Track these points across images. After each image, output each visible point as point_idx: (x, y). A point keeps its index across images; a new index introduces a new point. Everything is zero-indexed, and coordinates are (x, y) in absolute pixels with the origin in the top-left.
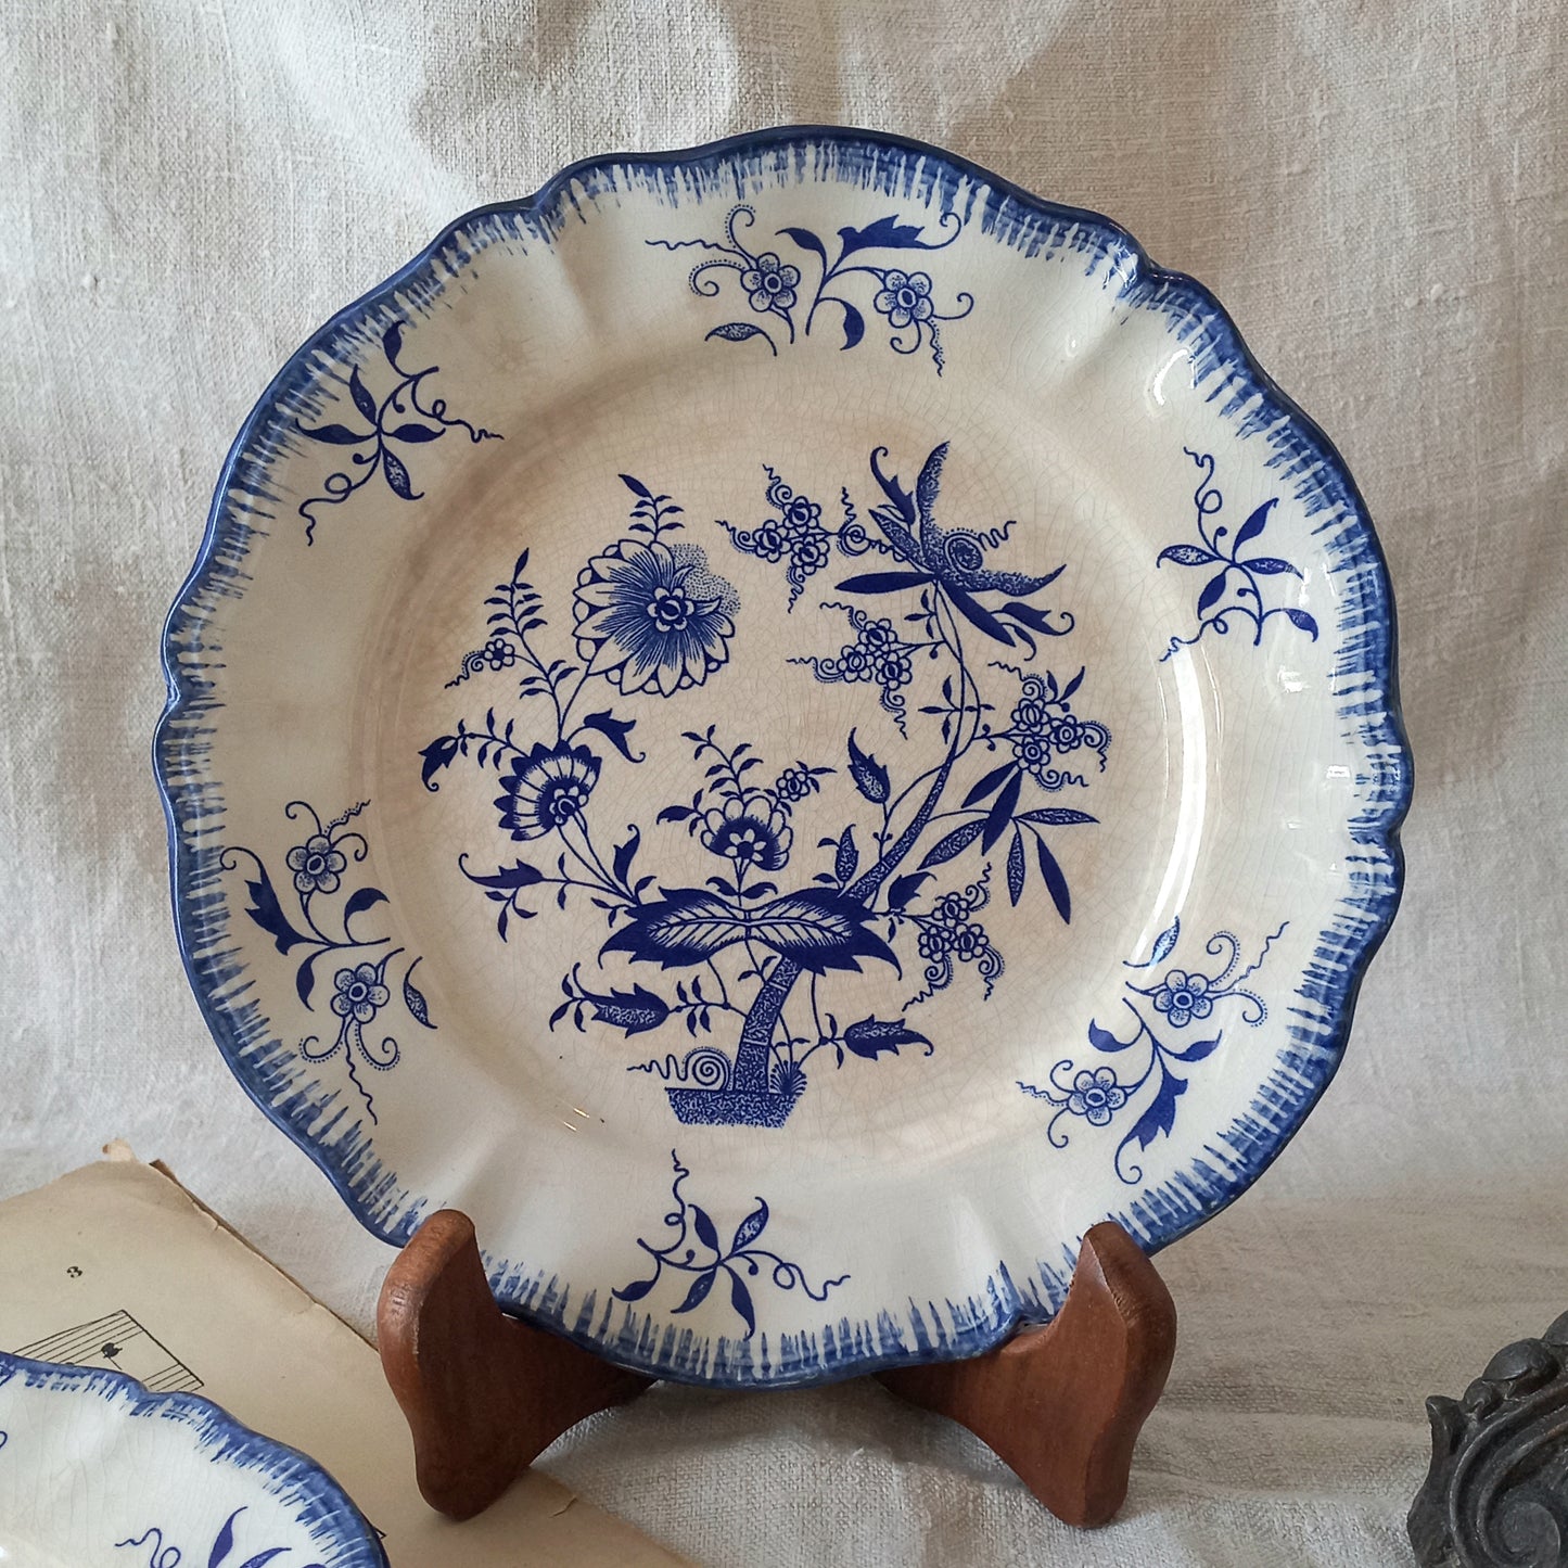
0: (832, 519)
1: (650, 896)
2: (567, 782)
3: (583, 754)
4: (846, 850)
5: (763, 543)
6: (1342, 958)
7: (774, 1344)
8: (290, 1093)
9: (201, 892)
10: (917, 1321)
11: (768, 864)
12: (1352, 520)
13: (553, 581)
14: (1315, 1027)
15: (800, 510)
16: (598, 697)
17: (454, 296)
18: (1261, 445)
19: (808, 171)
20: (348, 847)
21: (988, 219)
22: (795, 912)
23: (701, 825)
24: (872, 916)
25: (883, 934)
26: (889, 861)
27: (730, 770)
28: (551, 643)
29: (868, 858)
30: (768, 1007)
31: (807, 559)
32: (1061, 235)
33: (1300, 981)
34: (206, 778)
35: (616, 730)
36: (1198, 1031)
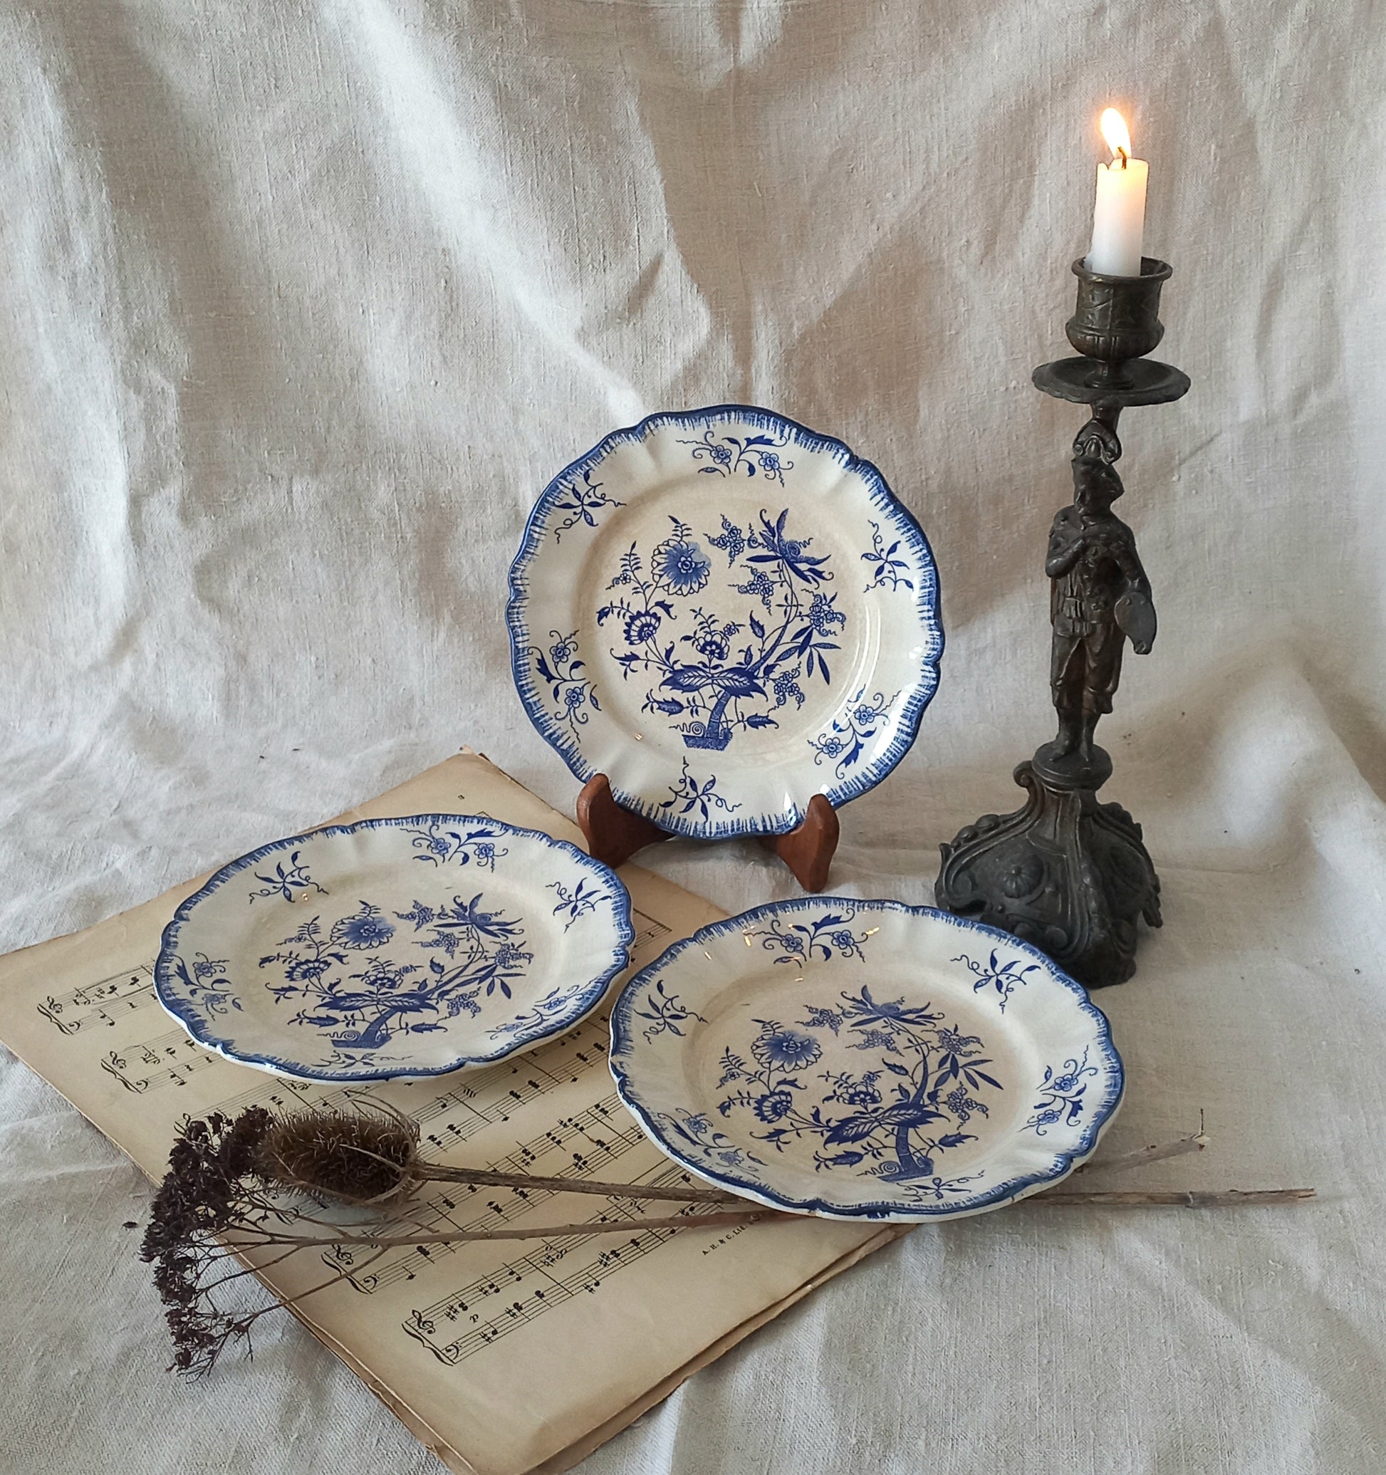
0: (746, 535)
1: (678, 667)
2: (648, 625)
3: (654, 615)
4: (748, 653)
5: (720, 543)
6: (916, 705)
7: (714, 826)
8: (551, 731)
9: (521, 662)
10: (764, 821)
11: (720, 658)
12: (925, 551)
13: (644, 553)
14: (906, 729)
15: (734, 531)
16: (660, 595)
17: (608, 460)
18: (893, 523)
19: (732, 420)
20: (571, 646)
21: (796, 439)
22: (730, 675)
23: (696, 643)
24: (757, 678)
25: (761, 685)
26: (764, 659)
27: (707, 623)
28: (644, 575)
29: (756, 658)
30: (720, 708)
31: (736, 549)
32: (822, 445)
33: (902, 712)
34: (523, 623)
35: (667, 608)
36: (869, 727)
